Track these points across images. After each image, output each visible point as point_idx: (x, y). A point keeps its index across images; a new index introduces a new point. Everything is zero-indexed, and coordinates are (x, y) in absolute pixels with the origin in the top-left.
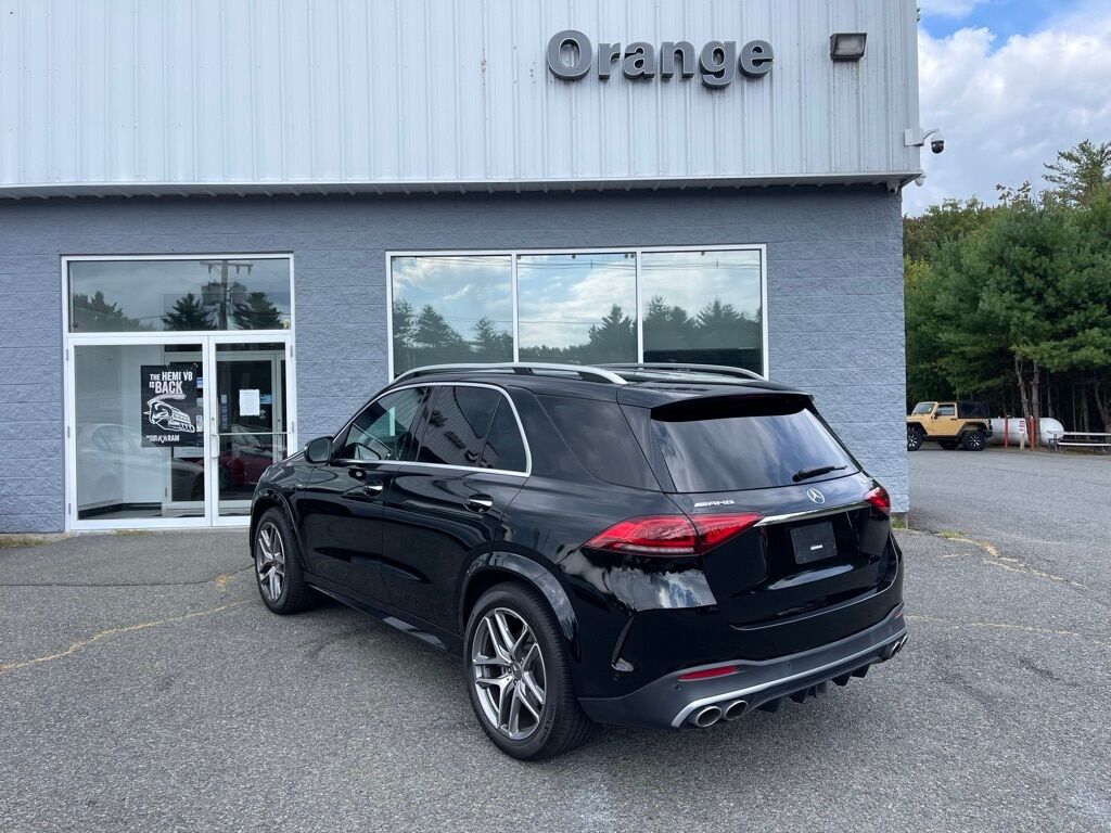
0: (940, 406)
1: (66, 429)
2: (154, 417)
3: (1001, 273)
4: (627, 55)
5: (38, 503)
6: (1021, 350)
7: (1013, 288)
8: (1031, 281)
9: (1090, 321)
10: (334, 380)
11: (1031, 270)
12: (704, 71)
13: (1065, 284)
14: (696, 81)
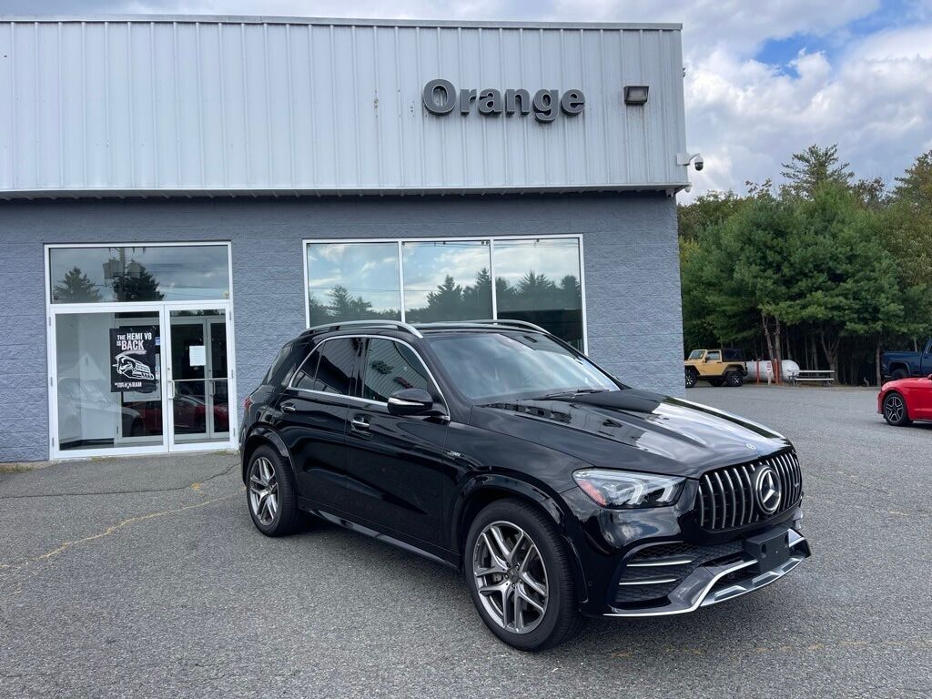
0: (709, 353)
1: (49, 380)
2: (121, 368)
3: (750, 251)
4: (481, 98)
5: (28, 438)
6: (766, 308)
7: (758, 261)
8: (771, 256)
9: (815, 286)
10: (264, 337)
11: (771, 248)
12: (536, 110)
13: (796, 258)
14: (531, 116)
